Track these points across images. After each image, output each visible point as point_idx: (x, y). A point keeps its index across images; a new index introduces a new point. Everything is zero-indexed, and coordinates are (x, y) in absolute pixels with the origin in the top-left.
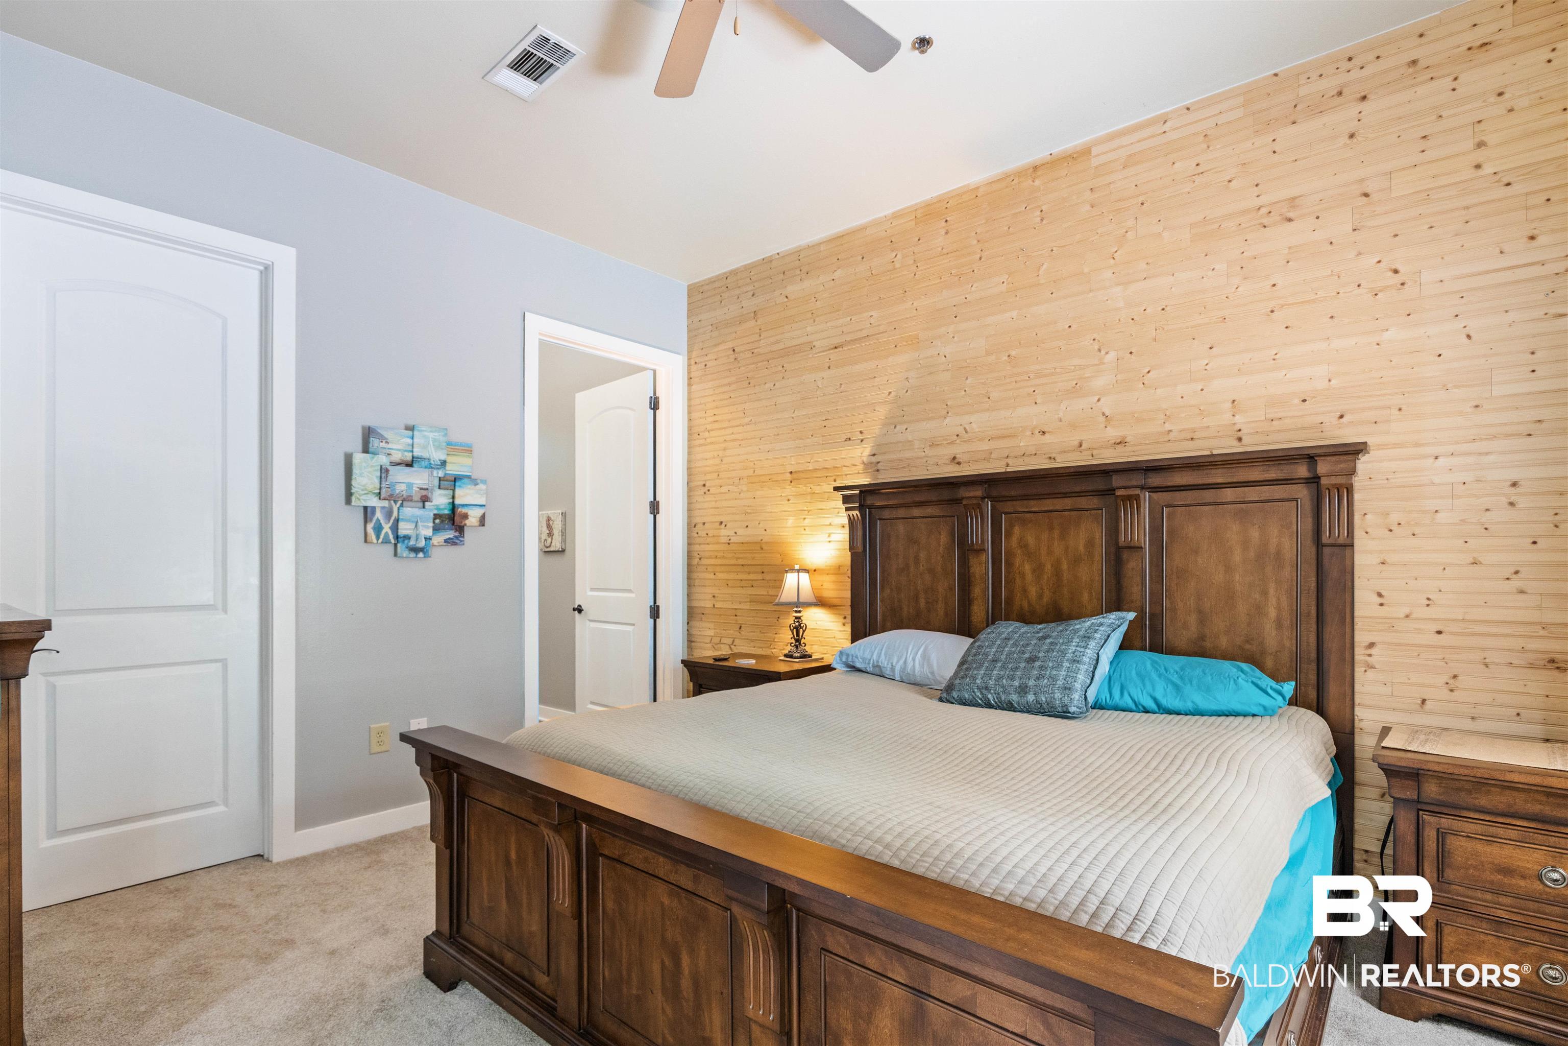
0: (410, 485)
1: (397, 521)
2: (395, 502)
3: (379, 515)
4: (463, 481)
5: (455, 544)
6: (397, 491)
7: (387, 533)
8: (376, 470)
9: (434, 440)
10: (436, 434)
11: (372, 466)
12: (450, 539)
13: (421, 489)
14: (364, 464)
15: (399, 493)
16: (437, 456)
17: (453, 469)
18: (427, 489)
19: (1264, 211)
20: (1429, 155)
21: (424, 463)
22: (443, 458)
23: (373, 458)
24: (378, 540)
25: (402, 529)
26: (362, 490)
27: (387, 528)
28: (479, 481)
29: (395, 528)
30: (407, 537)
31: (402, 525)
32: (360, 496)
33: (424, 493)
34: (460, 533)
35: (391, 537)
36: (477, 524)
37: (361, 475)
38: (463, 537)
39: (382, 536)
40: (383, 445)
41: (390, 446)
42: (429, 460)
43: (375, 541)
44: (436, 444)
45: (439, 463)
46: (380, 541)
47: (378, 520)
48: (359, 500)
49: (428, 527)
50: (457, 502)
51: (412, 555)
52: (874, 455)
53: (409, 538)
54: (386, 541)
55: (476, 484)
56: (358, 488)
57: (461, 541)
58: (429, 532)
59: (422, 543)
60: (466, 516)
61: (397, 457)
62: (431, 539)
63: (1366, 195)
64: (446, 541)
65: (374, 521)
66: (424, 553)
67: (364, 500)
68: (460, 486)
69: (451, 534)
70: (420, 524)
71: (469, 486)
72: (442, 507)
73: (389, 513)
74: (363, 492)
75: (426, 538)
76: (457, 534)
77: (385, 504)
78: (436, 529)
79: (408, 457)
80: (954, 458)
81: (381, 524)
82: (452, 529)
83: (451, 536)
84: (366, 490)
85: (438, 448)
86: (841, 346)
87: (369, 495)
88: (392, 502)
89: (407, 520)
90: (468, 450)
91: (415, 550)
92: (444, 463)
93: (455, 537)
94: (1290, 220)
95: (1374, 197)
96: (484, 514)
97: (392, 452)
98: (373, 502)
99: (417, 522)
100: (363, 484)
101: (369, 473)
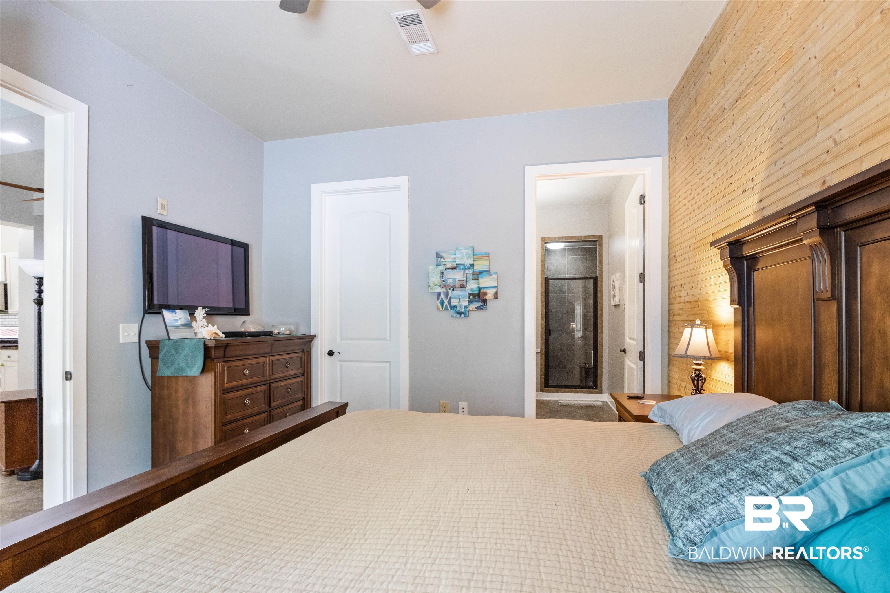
0: (454, 280)
1: (450, 298)
2: (450, 289)
3: (442, 296)
4: (483, 274)
5: (482, 309)
6: (448, 283)
7: (446, 305)
8: (439, 274)
9: (466, 254)
10: (467, 250)
11: (437, 272)
12: (478, 307)
13: (460, 281)
14: (433, 271)
15: (449, 284)
16: (468, 262)
17: (478, 268)
18: (463, 281)
21: (462, 267)
22: (471, 263)
23: (437, 267)
24: (442, 308)
25: (453, 303)
26: (433, 284)
27: (446, 302)
28: (492, 273)
29: (450, 302)
30: (455, 307)
31: (452, 300)
32: (432, 287)
33: (462, 283)
34: (484, 303)
35: (449, 307)
36: (492, 298)
37: (432, 277)
38: (486, 305)
39: (444, 307)
40: (442, 260)
41: (446, 260)
42: (464, 265)
43: (441, 309)
44: (468, 256)
45: (470, 266)
46: (444, 309)
47: (442, 298)
48: (432, 289)
49: (465, 301)
50: (481, 286)
51: (459, 316)
53: (457, 307)
54: (446, 309)
55: (491, 275)
56: (431, 283)
57: (485, 308)
58: (466, 304)
59: (463, 310)
60: (486, 294)
61: (449, 265)
62: (468, 307)
64: (476, 308)
65: (440, 299)
66: (464, 315)
67: (435, 289)
68: (481, 277)
69: (479, 304)
70: (461, 299)
71: (487, 277)
72: (475, 289)
73: (447, 295)
75: (465, 307)
76: (482, 304)
77: (444, 290)
78: (470, 302)
79: (454, 265)
81: (443, 300)
82: (480, 301)
83: (479, 305)
84: (435, 284)
85: (468, 258)
87: (436, 286)
88: (448, 289)
89: (455, 298)
90: (486, 257)
91: (460, 313)
92: (472, 265)
93: (482, 305)
96: (496, 292)
97: (446, 263)
98: (439, 289)
99: (460, 298)
100: (433, 281)
101: (436, 275)
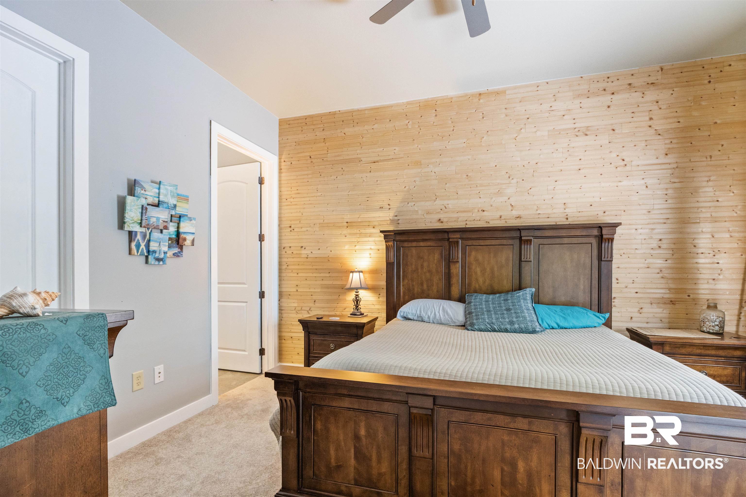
0: (158, 219)
1: (149, 241)
2: (148, 229)
3: (139, 237)
4: (184, 218)
5: (178, 256)
6: (151, 222)
7: (143, 248)
8: (139, 208)
9: (171, 192)
10: (172, 188)
11: (137, 205)
12: (176, 253)
13: (164, 221)
14: (133, 203)
15: (152, 224)
16: (172, 201)
17: (179, 210)
18: (167, 222)
19: (577, 130)
20: (635, 119)
21: (165, 205)
22: (175, 203)
23: (138, 200)
24: (138, 253)
25: (151, 246)
26: (131, 220)
27: (143, 246)
28: (192, 219)
29: (148, 246)
30: (154, 252)
31: (152, 244)
32: (130, 224)
33: (165, 224)
34: (181, 250)
35: (145, 251)
36: (190, 244)
37: (131, 210)
38: (182, 252)
39: (140, 251)
40: (143, 192)
41: (147, 193)
42: (168, 203)
43: (136, 254)
44: (172, 194)
45: (173, 206)
46: (139, 254)
47: (138, 240)
48: (129, 226)
49: (165, 246)
50: (181, 230)
51: (157, 263)
52: (396, 216)
53: (156, 252)
54: (142, 254)
55: (191, 220)
56: (129, 219)
57: (182, 255)
58: (166, 249)
59: (162, 256)
60: (185, 240)
61: (150, 200)
62: (167, 253)
63: (613, 130)
64: (174, 254)
65: (136, 241)
66: (163, 262)
67: (132, 227)
68: (183, 221)
69: (176, 250)
70: (161, 243)
71: (188, 221)
72: (172, 233)
73: (144, 236)
74: (132, 222)
75: (164, 252)
76: (180, 250)
77: (143, 230)
78: (170, 247)
79: (156, 201)
80: (440, 220)
81: (140, 243)
82: (177, 247)
83: (176, 252)
84: (133, 220)
85: (173, 196)
86: (378, 162)
87: (135, 224)
88: (146, 229)
89: (155, 241)
90: (186, 199)
91: (158, 260)
92: (175, 206)
93: (179, 252)
94: (586, 135)
95: (616, 131)
96: (194, 238)
97: (148, 197)
98: (136, 228)
99: (160, 242)
100: (132, 216)
101: (136, 209)
